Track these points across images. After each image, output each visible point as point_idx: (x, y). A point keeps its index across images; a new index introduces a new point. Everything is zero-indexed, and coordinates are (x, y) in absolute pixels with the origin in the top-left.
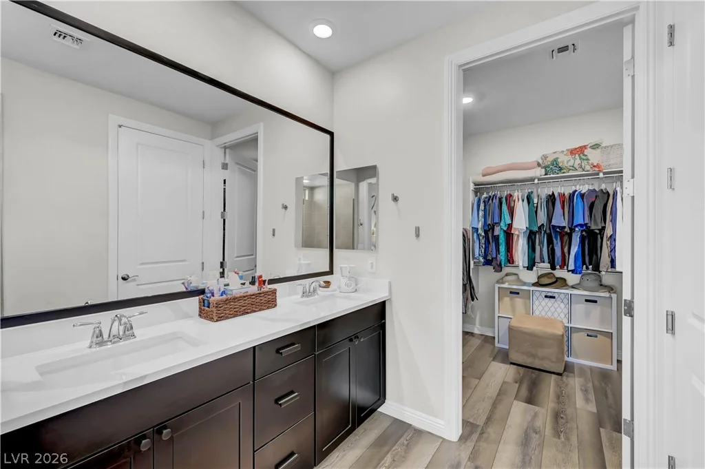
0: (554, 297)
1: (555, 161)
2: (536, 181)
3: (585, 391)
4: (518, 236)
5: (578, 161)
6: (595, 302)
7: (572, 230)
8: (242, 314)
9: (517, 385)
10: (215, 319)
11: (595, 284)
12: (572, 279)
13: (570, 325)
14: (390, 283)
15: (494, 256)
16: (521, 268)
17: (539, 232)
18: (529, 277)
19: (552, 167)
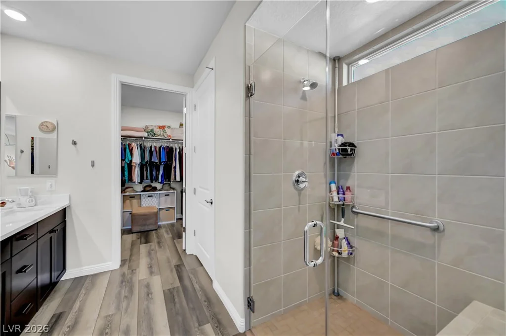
0: (152, 196)
1: (152, 130)
2: (143, 139)
3: (167, 232)
4: (135, 167)
5: (162, 132)
6: (169, 195)
7: (161, 164)
9: (139, 240)
11: (168, 188)
12: (159, 186)
13: (159, 208)
14: (70, 196)
16: (137, 183)
17: (146, 165)
18: (139, 188)
19: (151, 133)
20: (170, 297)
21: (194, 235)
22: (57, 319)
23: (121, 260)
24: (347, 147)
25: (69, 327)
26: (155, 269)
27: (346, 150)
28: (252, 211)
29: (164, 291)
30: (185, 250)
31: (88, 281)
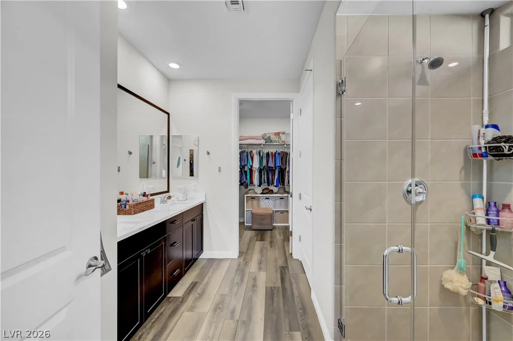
0: (268, 198)
1: (269, 137)
2: (262, 146)
3: (280, 234)
4: (255, 171)
5: (277, 139)
6: (283, 198)
7: (276, 168)
8: (142, 211)
9: (256, 237)
10: (133, 213)
11: (283, 191)
12: (275, 189)
13: (274, 210)
14: (206, 195)
15: (245, 181)
16: (256, 186)
17: (263, 169)
18: (259, 190)
19: (268, 140)
20: (271, 294)
21: (300, 241)
22: (194, 285)
23: (240, 252)
24: (502, 144)
25: (199, 294)
26: (263, 266)
27: (499, 149)
28: (344, 224)
29: (266, 287)
30: (292, 254)
31: (216, 263)
